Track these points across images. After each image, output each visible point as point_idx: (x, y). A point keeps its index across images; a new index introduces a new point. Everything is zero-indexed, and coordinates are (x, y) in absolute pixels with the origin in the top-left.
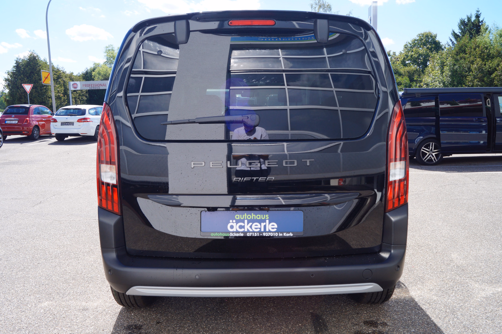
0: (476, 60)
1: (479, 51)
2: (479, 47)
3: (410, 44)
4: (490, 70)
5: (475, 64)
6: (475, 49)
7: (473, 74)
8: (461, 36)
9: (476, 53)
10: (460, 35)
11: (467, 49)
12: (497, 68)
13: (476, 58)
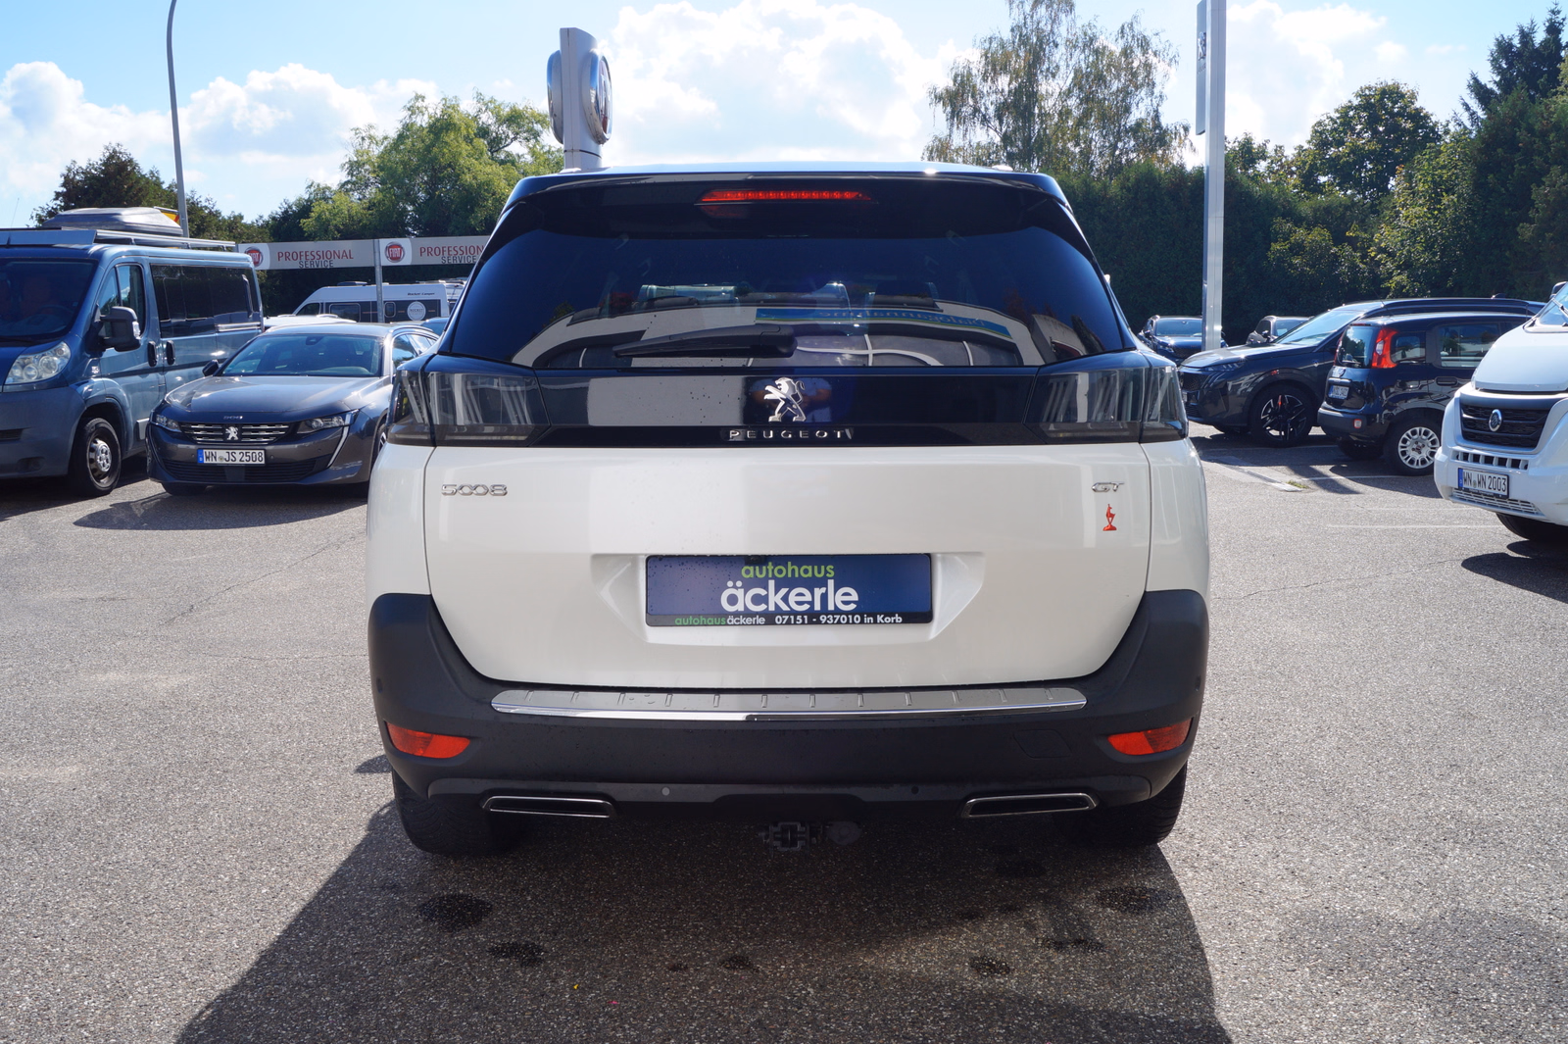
2: (1558, 129)
3: (1331, 119)
8: (1498, 92)
10: (1494, 87)
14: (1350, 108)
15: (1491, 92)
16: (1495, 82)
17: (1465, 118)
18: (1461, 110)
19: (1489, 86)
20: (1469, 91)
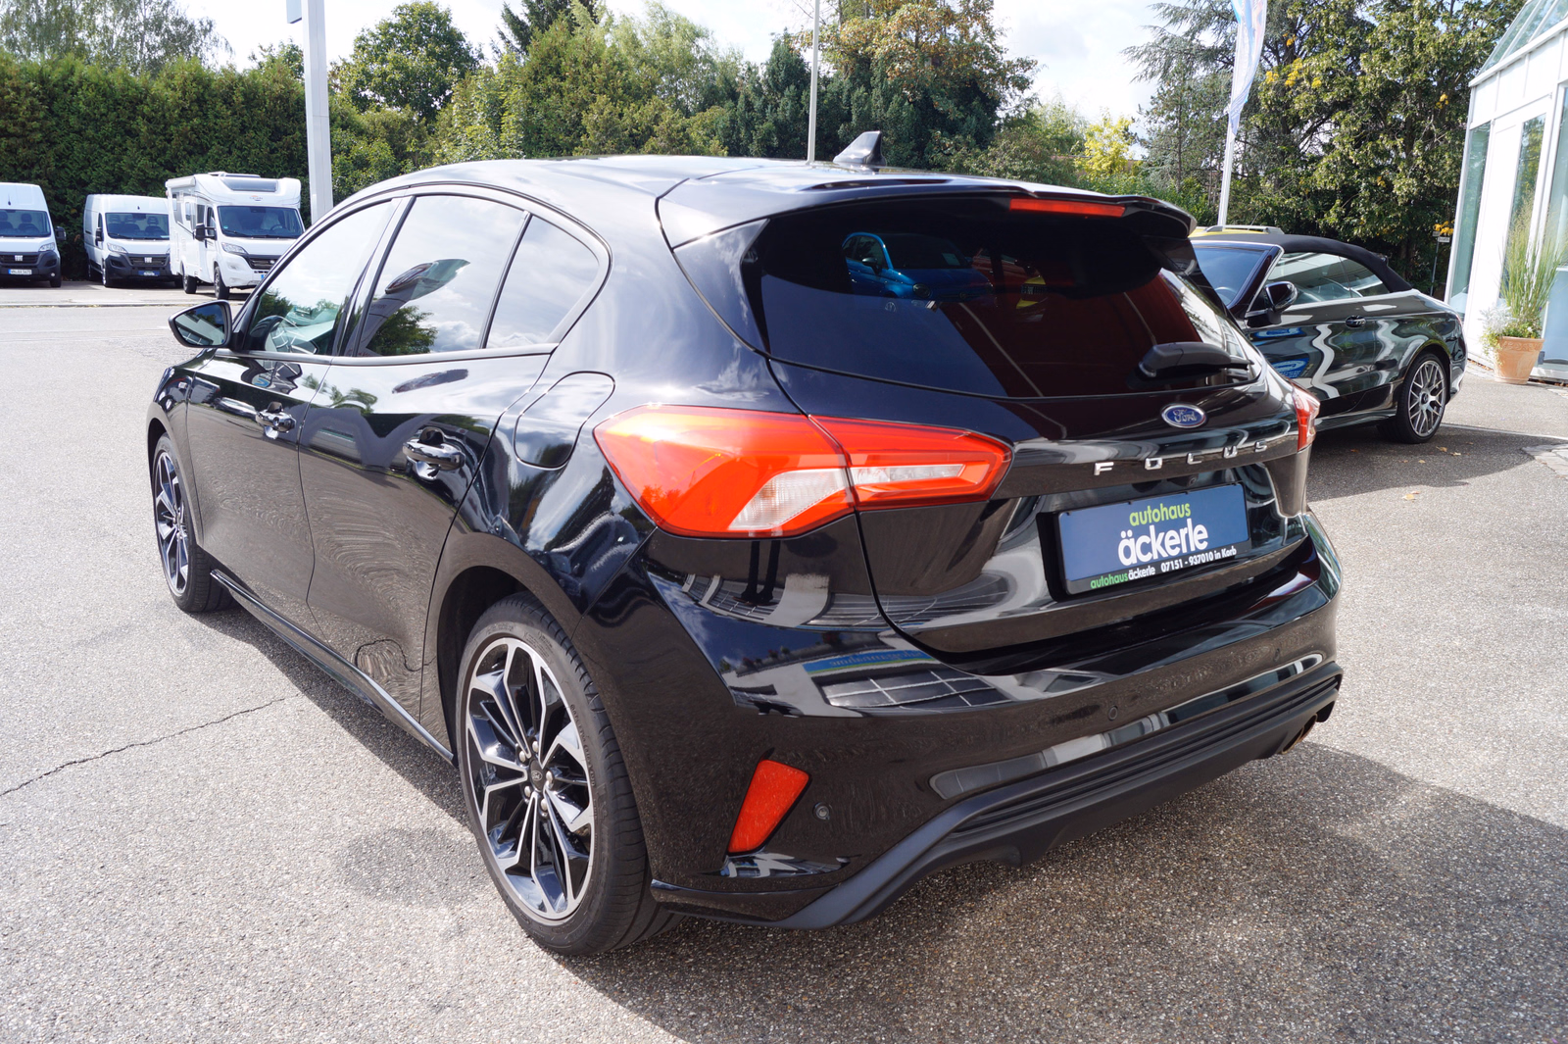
0: (594, 100)
1: (601, 73)
2: (599, 62)
3: (373, 35)
4: (635, 131)
5: (596, 111)
6: (588, 66)
7: (590, 141)
8: (529, 24)
9: (594, 80)
10: (526, 20)
11: (564, 63)
12: (656, 128)
13: (592, 92)
14: (390, 25)
15: (522, 23)
16: (526, 15)
17: (501, 45)
18: (497, 38)
19: (523, 18)
20: (503, 21)
